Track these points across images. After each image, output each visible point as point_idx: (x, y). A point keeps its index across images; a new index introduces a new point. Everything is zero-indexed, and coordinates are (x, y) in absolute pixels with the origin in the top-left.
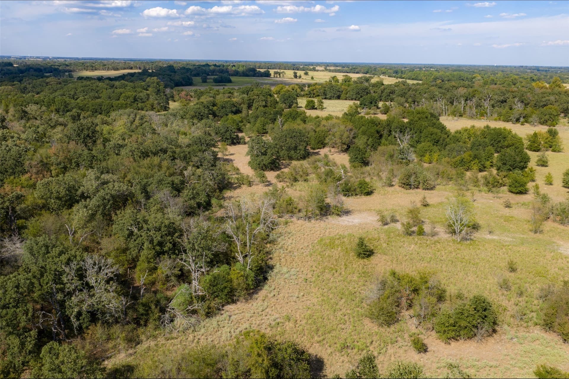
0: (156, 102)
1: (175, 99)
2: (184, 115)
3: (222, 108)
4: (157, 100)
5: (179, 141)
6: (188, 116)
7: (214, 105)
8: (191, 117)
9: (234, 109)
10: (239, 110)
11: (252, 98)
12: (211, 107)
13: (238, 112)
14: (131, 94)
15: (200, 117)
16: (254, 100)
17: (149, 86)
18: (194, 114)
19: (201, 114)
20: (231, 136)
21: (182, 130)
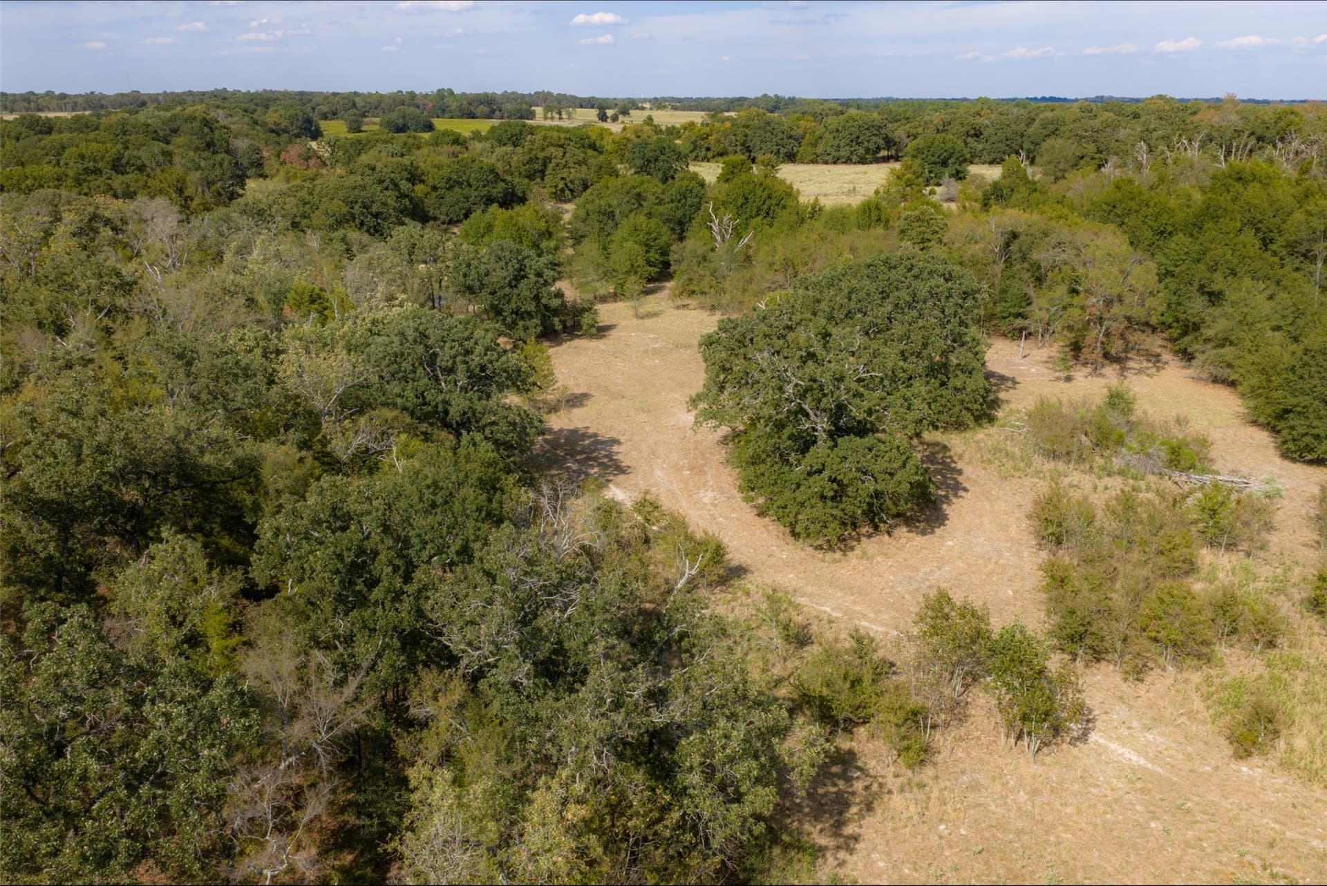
0: (195, 176)
1: (267, 170)
2: (304, 216)
3: (450, 188)
4: (198, 168)
5: (287, 368)
6: (318, 217)
7: (414, 177)
8: (331, 221)
9: (498, 190)
10: (513, 194)
11: (541, 155)
12: (405, 186)
13: (511, 199)
14: (102, 147)
15: (370, 221)
16: (547, 161)
17: (175, 131)
18: (345, 209)
19: (374, 209)
20: (537, 298)
21: (300, 280)
